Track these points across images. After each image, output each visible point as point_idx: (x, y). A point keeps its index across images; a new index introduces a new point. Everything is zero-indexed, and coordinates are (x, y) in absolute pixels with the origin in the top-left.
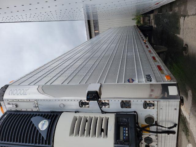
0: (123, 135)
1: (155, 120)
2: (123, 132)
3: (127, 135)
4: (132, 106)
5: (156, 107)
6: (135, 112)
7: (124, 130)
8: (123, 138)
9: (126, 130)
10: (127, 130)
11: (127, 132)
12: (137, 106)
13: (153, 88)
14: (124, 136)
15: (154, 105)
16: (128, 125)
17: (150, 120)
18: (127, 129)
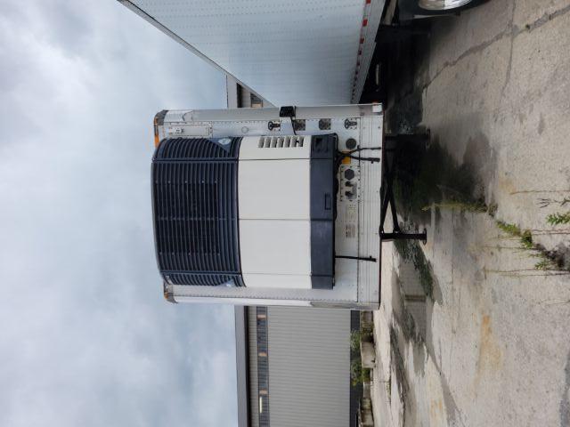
1: (358, 144)
4: (332, 127)
5: (358, 126)
6: (335, 134)
12: (337, 127)
13: (363, 111)
15: (356, 124)
17: (351, 143)
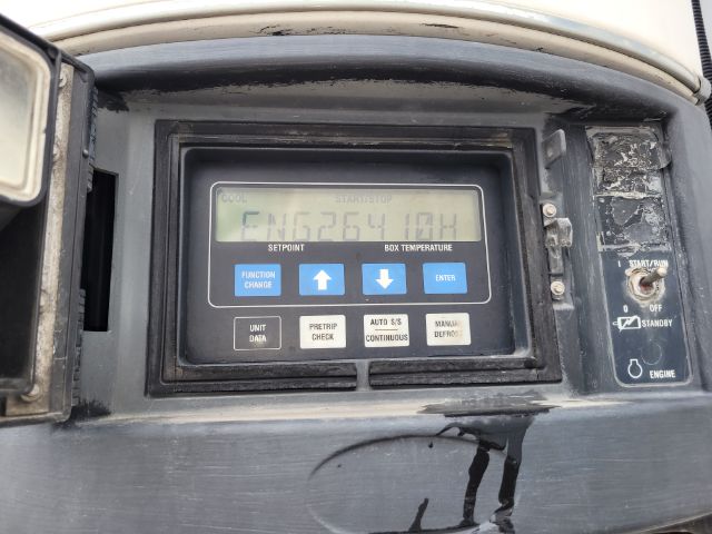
0: (319, 253)
2: (375, 253)
3: (321, 334)
7: (413, 261)
8: (257, 253)
9: (416, 303)
10: (418, 330)
11: (385, 331)
14: (290, 261)
16: (540, 371)
18: (451, 331)
